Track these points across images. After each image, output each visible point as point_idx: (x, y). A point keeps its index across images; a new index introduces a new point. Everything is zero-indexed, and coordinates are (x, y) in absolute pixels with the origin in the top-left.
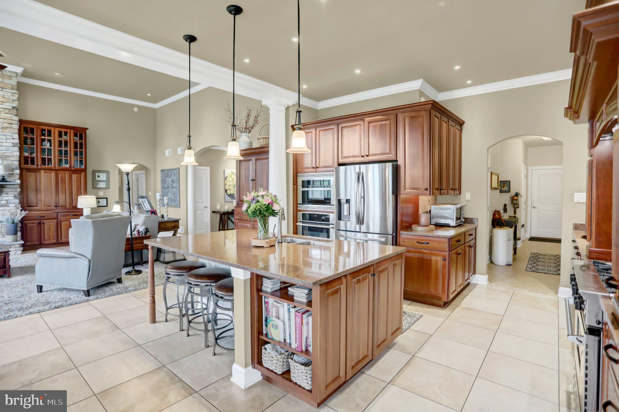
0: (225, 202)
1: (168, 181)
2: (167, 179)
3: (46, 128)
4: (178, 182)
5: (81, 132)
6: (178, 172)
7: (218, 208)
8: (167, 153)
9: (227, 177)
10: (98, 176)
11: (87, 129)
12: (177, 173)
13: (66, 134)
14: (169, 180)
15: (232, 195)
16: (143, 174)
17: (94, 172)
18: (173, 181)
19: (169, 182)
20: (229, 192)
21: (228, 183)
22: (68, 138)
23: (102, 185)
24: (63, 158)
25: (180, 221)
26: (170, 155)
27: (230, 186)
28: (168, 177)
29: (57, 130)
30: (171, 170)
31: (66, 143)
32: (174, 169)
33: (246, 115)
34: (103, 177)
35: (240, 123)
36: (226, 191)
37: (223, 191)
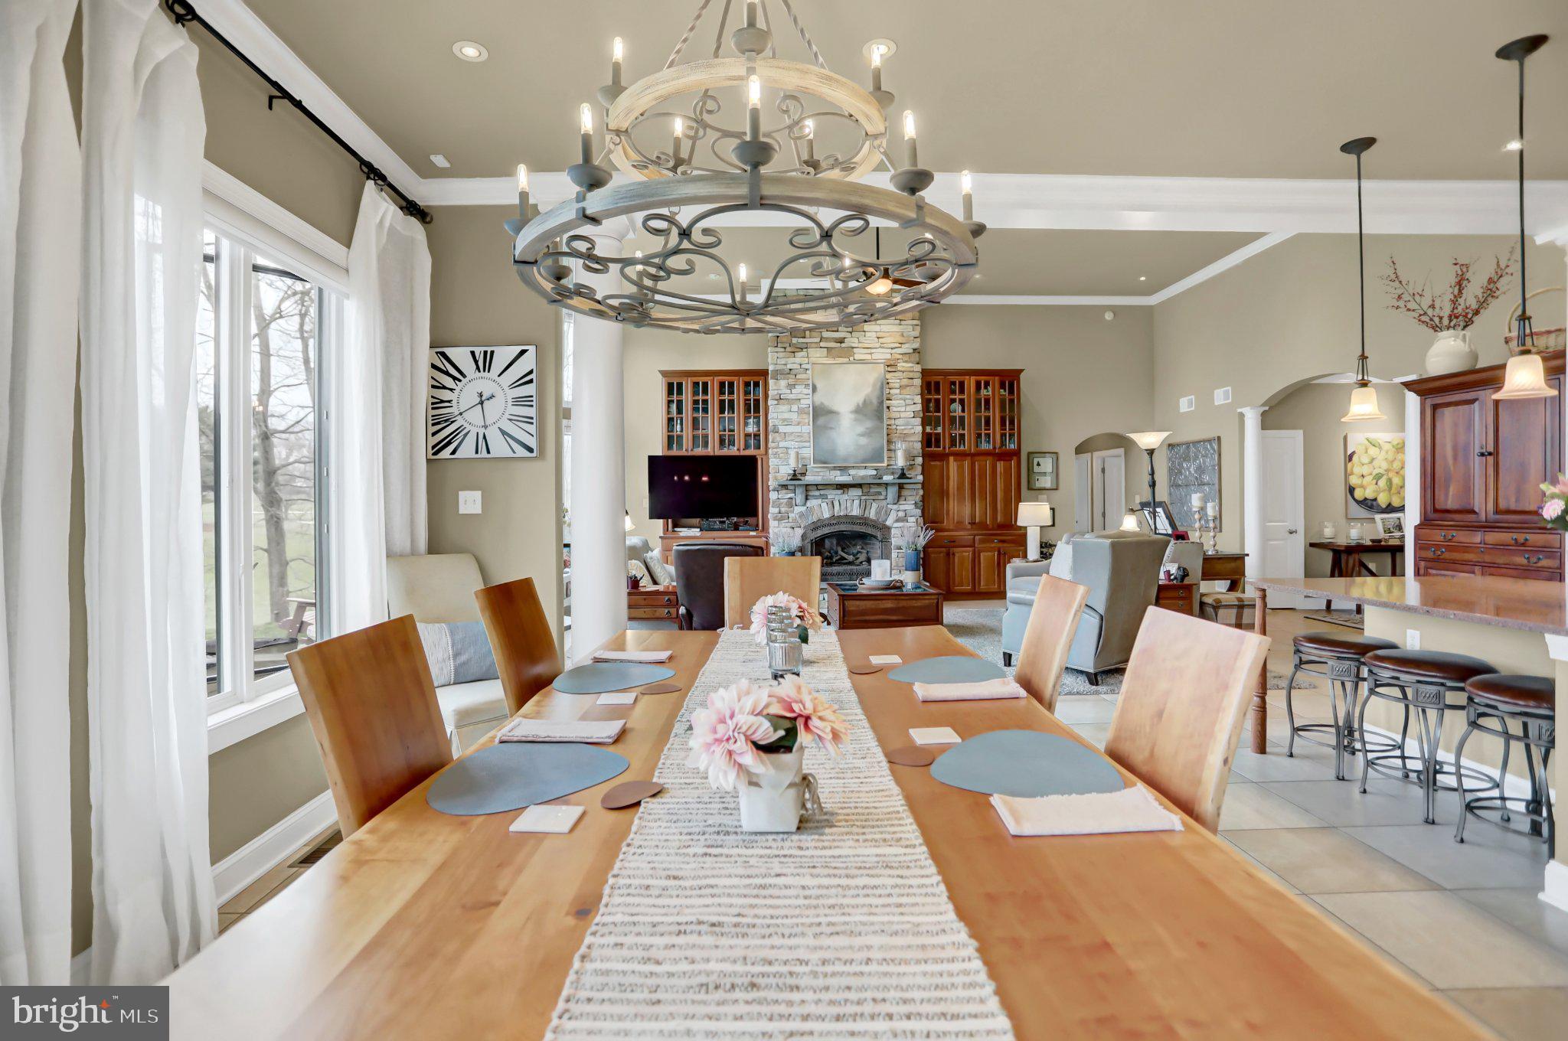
0: (1349, 519)
1: (1188, 469)
2: (1184, 465)
3: (957, 379)
4: (1217, 471)
5: (1011, 379)
6: (1216, 447)
7: (1328, 533)
8: (1185, 405)
9: (1353, 453)
10: (1038, 464)
11: (1021, 371)
12: (1214, 451)
13: (987, 384)
14: (1191, 468)
15: (1369, 503)
16: (1118, 456)
17: (1031, 456)
18: (1201, 470)
19: (1190, 472)
20: (1359, 494)
21: (1357, 470)
22: (990, 393)
23: (1046, 482)
24: (983, 432)
25: (1246, 558)
26: (1193, 409)
27: (1363, 476)
28: (1187, 458)
29: (973, 379)
30: (1196, 443)
31: (987, 401)
32: (1204, 441)
33: (1453, 280)
34: (1047, 465)
35: (1433, 306)
36: (1351, 490)
37: (1341, 491)
